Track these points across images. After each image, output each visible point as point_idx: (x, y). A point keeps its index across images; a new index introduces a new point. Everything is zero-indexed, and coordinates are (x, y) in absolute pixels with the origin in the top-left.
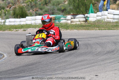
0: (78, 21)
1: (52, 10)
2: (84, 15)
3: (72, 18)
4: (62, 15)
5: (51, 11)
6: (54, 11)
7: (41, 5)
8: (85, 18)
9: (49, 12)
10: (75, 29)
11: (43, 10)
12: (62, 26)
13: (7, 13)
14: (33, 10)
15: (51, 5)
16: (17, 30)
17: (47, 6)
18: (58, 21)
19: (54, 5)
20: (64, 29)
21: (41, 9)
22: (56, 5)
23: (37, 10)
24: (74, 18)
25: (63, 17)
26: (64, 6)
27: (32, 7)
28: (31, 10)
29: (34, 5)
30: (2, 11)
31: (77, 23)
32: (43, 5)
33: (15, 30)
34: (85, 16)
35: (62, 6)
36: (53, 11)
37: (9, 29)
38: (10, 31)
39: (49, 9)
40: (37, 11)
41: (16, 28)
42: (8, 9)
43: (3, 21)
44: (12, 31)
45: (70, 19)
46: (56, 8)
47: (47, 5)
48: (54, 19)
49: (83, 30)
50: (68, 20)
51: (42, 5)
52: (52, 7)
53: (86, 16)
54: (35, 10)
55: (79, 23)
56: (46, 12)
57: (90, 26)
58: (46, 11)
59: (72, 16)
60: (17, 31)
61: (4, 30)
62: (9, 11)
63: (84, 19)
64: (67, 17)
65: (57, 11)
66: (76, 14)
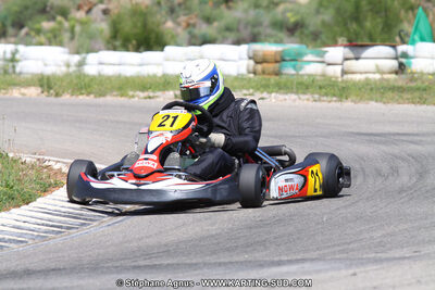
0: (373, 68)
1: (254, 26)
2: (394, 47)
3: (346, 59)
4: (304, 46)
5: (249, 29)
6: (261, 29)
7: (206, 3)
8: (396, 58)
9: (238, 30)
10: (372, 99)
11: (216, 24)
12: (320, 88)
13: (78, 29)
14: (179, 24)
15: (245, 5)
16: (151, 94)
17: (229, 8)
18: (294, 67)
19: (257, 6)
20: (329, 99)
21: (208, 20)
22: (267, 7)
23: (192, 22)
24: (357, 59)
25: (312, 53)
26: (297, 13)
27: (172, 11)
28: (170, 24)
29: (180, 5)
30: (60, 23)
31: (371, 76)
32: (217, 5)
33: (142, 94)
34: (396, 50)
35: (291, 11)
36: (256, 30)
37: (120, 88)
38: (122, 96)
39: (239, 21)
40: (194, 26)
41: (144, 88)
42: (81, 15)
43: (76, 58)
44: (133, 96)
45: (340, 60)
46: (266, 19)
47: (231, 4)
48: (278, 58)
49: (404, 103)
50: (329, 64)
51: (210, 3)
52: (252, 13)
53: (399, 53)
54: (184, 24)
55: (378, 76)
56: (227, 34)
57: (425, 90)
58: (228, 29)
59: (347, 50)
60: (150, 98)
61: (102, 94)
62: (86, 23)
63: (395, 64)
64: (327, 55)
65: (269, 31)
66: (360, 43)
